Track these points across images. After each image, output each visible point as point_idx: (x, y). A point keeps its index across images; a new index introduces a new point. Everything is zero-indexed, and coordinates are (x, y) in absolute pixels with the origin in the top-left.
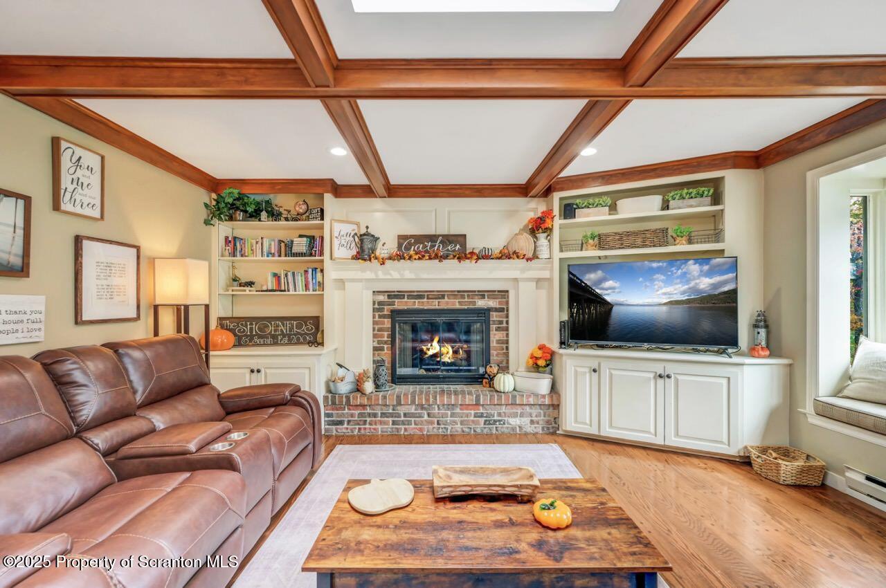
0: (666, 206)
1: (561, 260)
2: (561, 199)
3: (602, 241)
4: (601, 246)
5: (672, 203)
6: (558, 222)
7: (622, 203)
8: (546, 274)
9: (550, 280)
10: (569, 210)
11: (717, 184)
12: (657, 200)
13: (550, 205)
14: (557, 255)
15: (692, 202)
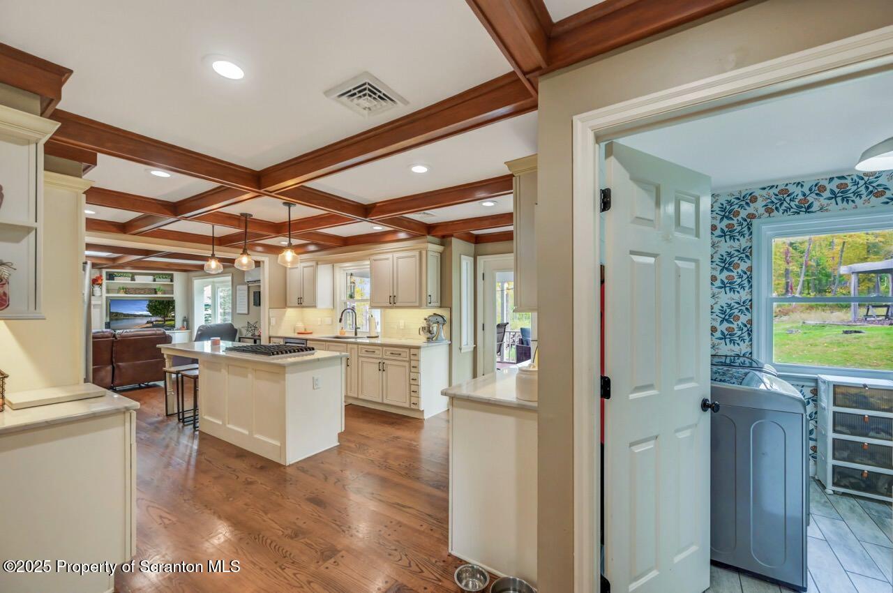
0: (154, 280)
1: (107, 297)
2: (107, 272)
3: (127, 291)
4: (126, 293)
5: (157, 279)
6: (105, 282)
7: (136, 277)
8: (99, 303)
9: (101, 305)
10: (111, 277)
11: (172, 275)
12: (151, 278)
13: (101, 273)
14: (105, 295)
15: (164, 280)
